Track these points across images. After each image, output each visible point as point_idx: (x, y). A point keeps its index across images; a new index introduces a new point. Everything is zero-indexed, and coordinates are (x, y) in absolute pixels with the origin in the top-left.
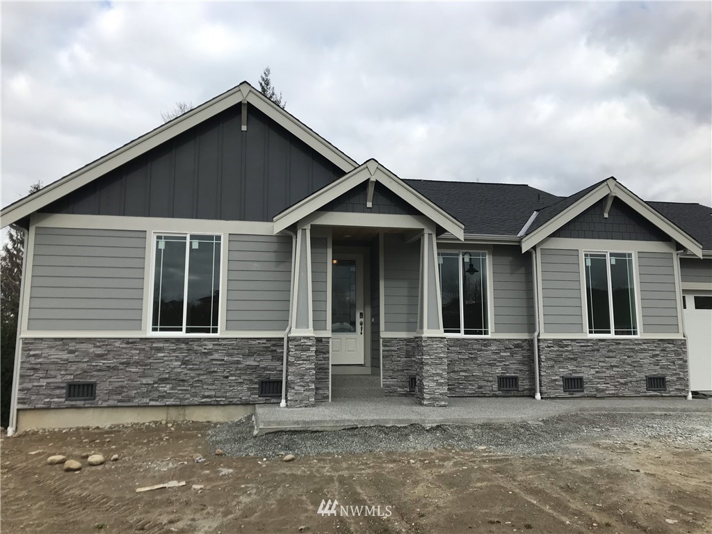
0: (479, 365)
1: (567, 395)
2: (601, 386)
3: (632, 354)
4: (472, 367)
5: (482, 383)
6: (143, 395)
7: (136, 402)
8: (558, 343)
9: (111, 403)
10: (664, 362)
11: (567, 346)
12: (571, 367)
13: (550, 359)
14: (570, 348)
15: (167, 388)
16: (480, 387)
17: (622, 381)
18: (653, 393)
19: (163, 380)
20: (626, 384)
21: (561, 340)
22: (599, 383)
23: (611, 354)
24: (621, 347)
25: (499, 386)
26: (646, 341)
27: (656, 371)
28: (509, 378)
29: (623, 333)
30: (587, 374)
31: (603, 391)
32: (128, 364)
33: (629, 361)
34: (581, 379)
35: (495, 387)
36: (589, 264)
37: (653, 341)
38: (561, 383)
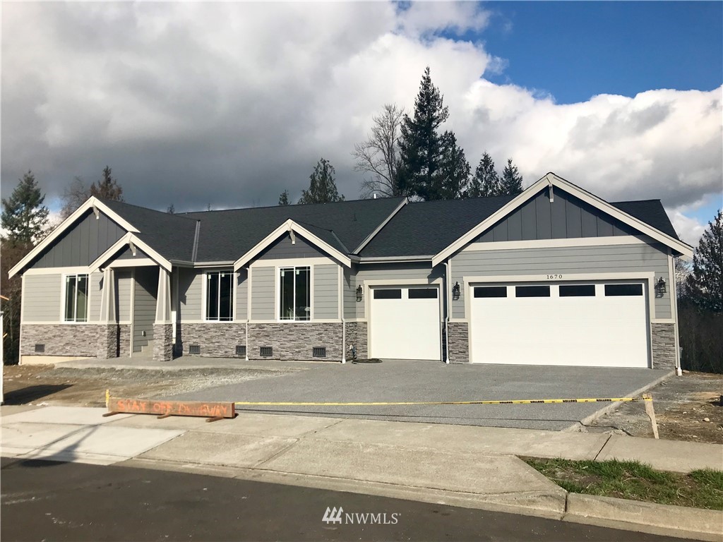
0: (226, 339)
1: (262, 358)
2: (283, 353)
3: (304, 333)
4: (222, 340)
5: (227, 350)
6: (61, 350)
7: (58, 354)
8: (260, 326)
9: (49, 354)
10: (326, 338)
11: (264, 328)
12: (266, 341)
13: (253, 336)
14: (265, 329)
15: (68, 348)
16: (226, 352)
17: (297, 350)
18: (316, 358)
19: (67, 344)
20: (299, 352)
21: (260, 324)
22: (282, 351)
23: (291, 333)
24: (297, 328)
25: (237, 351)
26: (314, 325)
27: (319, 344)
28: (241, 347)
29: (301, 319)
30: (275, 345)
31: (284, 356)
32: (54, 336)
33: (302, 337)
34: (271, 348)
35: (234, 352)
36: (283, 275)
37: (320, 324)
38: (259, 350)
